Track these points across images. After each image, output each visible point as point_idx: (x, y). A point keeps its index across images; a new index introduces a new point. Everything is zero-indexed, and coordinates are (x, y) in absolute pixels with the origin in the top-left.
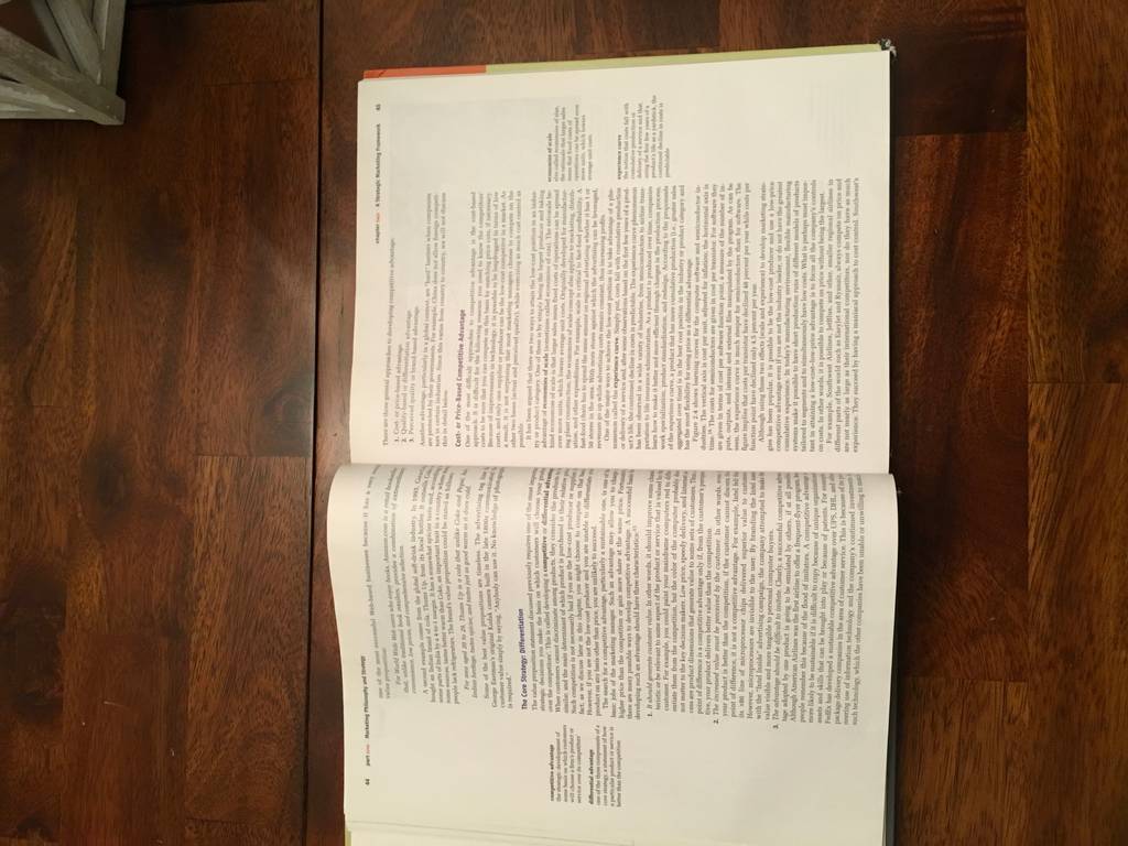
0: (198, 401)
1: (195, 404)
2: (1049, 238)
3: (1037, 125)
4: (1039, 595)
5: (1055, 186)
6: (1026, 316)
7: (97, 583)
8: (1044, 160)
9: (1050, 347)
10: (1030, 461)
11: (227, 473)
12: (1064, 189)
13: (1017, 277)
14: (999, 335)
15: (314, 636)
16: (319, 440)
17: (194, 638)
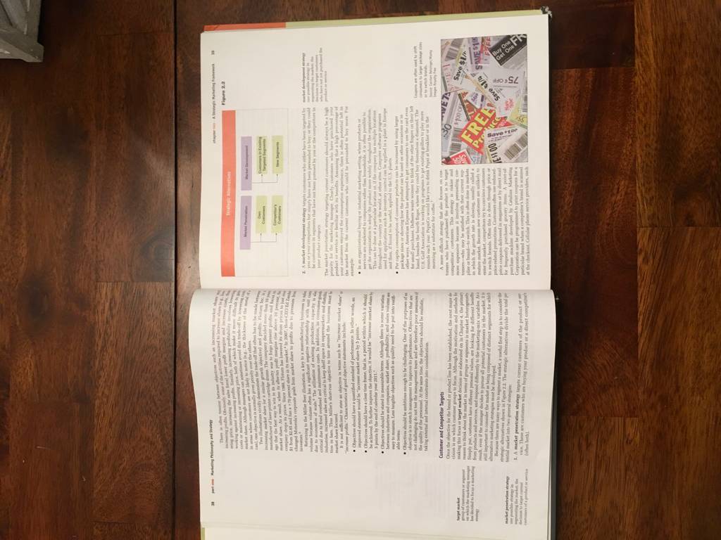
0: (97, 246)
1: (94, 247)
2: (649, 135)
3: (642, 62)
4: (645, 361)
5: (653, 101)
6: (636, 185)
7: (30, 369)
8: (646, 85)
9: (651, 205)
10: (639, 277)
11: (117, 294)
12: (659, 104)
13: (630, 160)
14: (619, 197)
15: (178, 400)
16: (179, 271)
17: (97, 402)
